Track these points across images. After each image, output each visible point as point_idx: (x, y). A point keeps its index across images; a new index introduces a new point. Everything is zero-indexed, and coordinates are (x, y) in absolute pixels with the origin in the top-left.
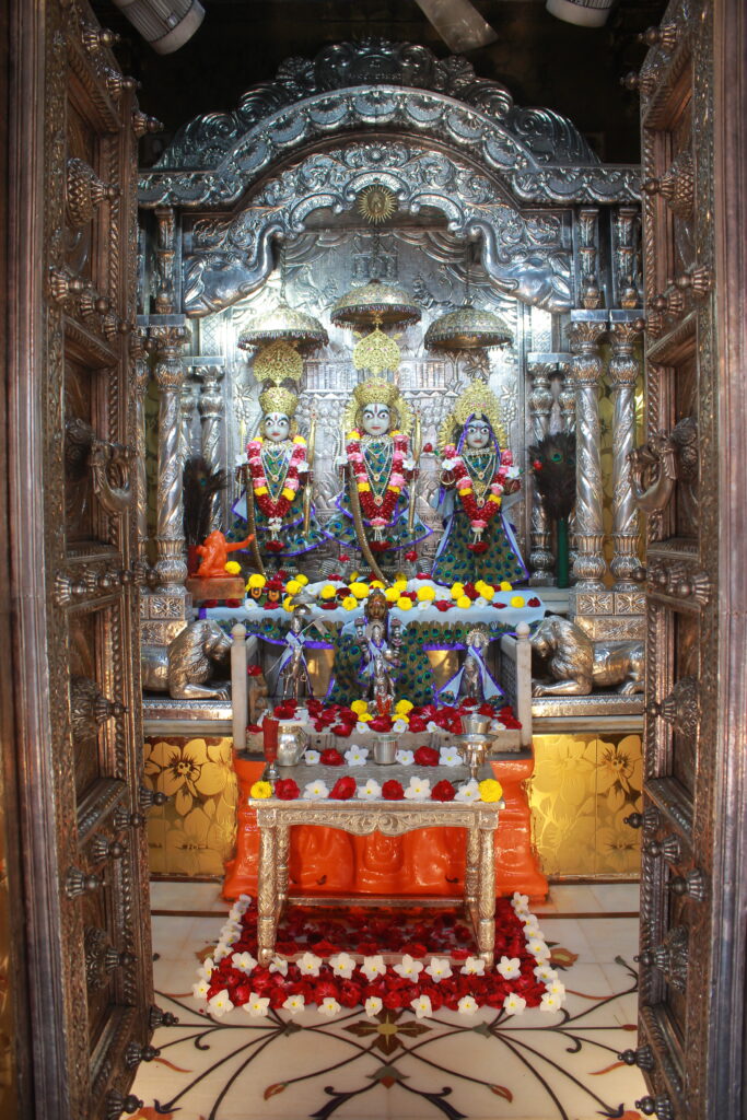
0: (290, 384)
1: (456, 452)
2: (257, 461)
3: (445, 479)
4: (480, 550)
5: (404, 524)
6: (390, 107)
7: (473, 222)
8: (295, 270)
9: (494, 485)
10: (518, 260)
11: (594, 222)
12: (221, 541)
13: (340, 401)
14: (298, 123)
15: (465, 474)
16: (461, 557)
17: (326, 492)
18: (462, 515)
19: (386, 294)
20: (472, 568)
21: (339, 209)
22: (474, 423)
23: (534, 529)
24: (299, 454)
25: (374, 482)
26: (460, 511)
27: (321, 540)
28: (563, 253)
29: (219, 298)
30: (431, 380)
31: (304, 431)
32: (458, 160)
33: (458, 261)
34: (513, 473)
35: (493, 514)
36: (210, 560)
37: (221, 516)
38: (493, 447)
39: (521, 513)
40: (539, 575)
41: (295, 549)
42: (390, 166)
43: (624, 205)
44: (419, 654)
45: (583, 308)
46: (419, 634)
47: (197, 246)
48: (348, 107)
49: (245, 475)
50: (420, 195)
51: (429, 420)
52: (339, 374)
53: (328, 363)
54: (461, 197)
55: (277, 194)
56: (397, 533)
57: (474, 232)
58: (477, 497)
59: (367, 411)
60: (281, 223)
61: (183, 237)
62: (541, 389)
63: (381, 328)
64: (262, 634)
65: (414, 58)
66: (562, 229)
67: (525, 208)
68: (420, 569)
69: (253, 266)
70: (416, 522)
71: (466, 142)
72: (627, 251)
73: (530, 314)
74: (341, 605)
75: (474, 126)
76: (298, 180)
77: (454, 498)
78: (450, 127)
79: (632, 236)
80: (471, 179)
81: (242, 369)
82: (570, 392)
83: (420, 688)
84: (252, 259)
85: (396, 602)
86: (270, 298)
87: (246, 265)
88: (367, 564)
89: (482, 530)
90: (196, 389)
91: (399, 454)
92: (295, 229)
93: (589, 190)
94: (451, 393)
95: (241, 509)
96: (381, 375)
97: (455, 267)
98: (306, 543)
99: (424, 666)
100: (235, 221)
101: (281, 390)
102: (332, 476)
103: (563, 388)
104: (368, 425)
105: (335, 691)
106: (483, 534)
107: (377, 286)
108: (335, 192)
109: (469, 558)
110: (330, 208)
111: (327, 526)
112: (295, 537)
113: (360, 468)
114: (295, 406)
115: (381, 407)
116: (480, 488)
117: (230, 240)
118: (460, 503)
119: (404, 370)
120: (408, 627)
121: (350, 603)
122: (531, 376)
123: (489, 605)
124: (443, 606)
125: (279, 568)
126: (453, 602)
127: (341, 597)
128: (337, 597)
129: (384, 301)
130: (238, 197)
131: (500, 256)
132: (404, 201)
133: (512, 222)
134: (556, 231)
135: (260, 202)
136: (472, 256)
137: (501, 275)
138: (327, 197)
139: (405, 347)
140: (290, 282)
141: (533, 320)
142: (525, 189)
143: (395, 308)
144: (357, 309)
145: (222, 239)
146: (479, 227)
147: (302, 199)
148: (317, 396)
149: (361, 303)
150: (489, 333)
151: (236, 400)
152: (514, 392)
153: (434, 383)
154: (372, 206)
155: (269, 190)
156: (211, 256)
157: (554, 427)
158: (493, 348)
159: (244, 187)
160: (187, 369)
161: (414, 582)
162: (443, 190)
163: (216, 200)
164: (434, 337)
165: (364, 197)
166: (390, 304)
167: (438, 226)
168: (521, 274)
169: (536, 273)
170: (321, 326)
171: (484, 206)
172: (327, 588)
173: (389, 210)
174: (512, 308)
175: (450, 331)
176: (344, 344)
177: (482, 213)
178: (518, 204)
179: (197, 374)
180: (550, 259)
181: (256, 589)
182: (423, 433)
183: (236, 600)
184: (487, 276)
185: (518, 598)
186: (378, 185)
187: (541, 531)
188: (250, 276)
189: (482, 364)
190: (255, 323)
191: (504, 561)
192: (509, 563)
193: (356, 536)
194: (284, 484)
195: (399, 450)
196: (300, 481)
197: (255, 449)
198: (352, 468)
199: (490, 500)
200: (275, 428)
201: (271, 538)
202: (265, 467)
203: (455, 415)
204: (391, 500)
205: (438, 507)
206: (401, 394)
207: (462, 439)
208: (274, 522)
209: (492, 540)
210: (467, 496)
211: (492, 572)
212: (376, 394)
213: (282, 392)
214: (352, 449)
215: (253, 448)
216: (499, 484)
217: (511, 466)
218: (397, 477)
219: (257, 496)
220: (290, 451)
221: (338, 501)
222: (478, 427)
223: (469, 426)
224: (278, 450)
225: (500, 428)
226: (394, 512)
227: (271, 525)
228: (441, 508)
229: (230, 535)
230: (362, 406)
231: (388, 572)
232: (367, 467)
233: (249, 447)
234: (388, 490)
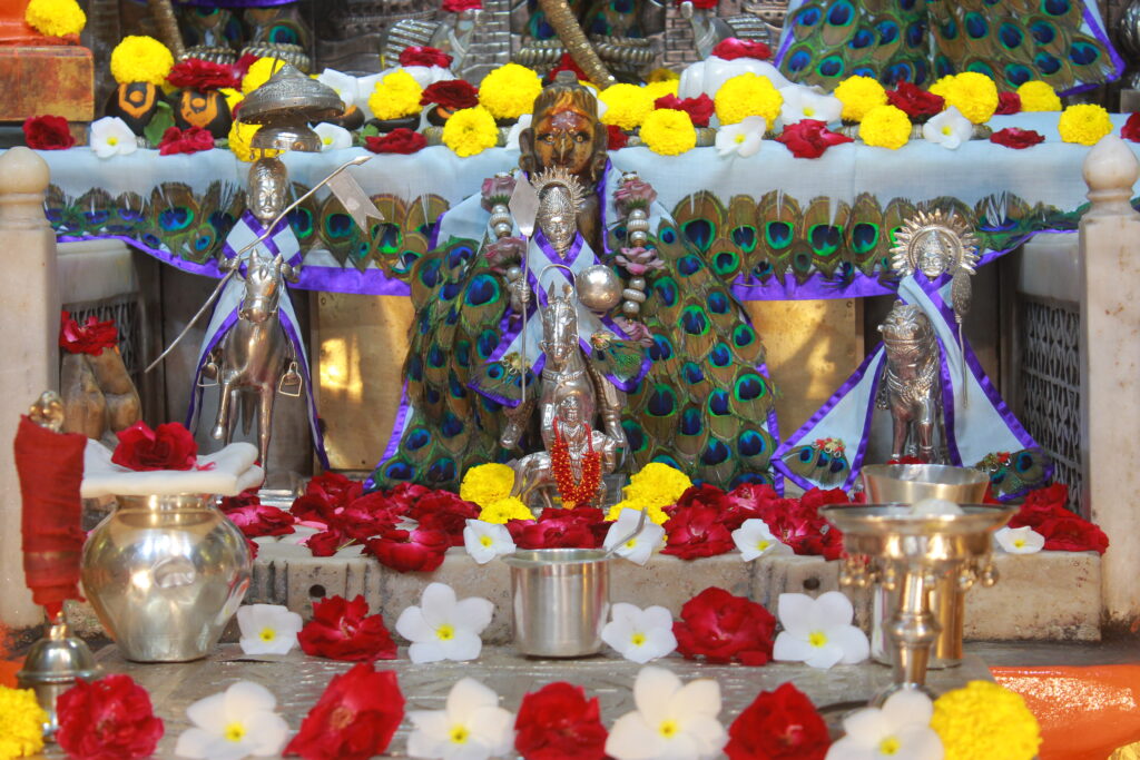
16: (876, 5)
44: (719, 308)
46: (720, 241)
64: (152, 240)
74: (438, 142)
83: (721, 431)
85: (636, 130)
99: (735, 354)
105: (415, 443)
109: (909, 3)
120: (680, 210)
121: (470, 131)
123: (978, 137)
124: (808, 141)
125: (239, 50)
126: (846, 132)
127: (442, 113)
128: (424, 111)
161: (707, 68)
172: (393, 78)
181: (134, 86)
183: (61, 120)
185: (1086, 109)
191: (1033, 21)
192: (1052, 25)
211: (989, 54)
231: (619, 59)
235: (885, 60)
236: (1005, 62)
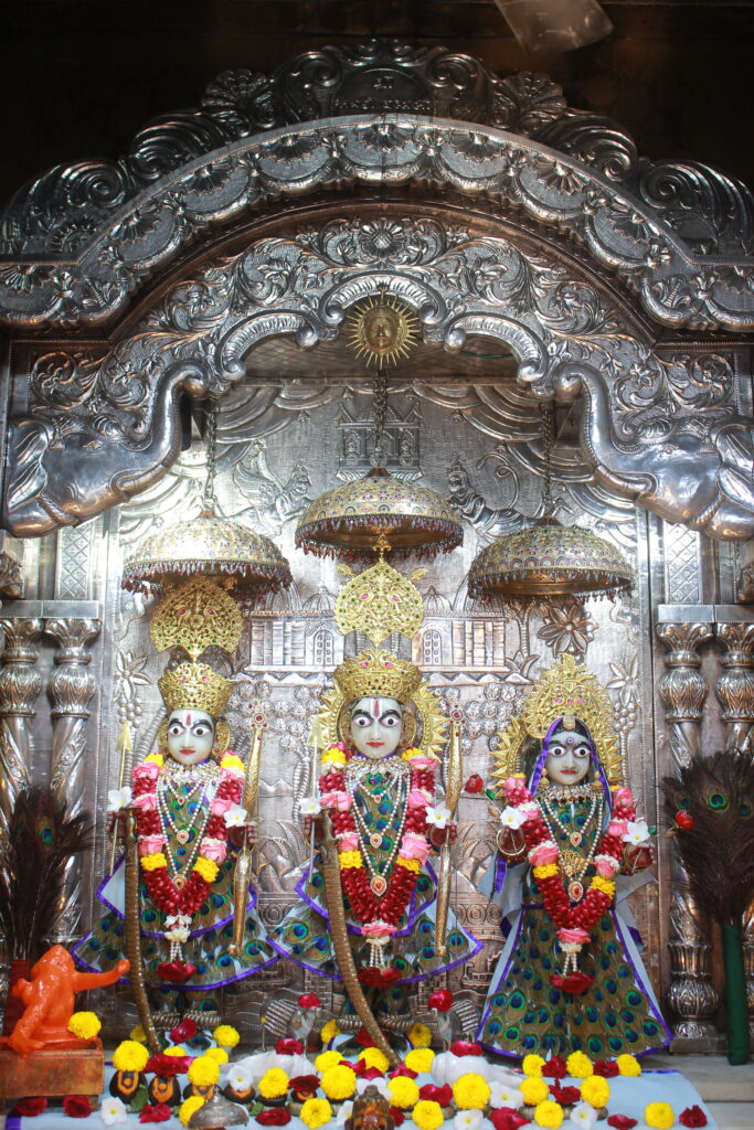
0: (217, 657)
1: (528, 792)
2: (148, 801)
3: (507, 844)
4: (574, 989)
5: (426, 930)
6: (410, 152)
7: (565, 365)
8: (236, 449)
9: (599, 858)
10: (653, 439)
12: (64, 969)
13: (309, 687)
14: (236, 178)
15: (544, 836)
16: (537, 998)
17: (280, 858)
18: (538, 914)
19: (398, 497)
20: (560, 1024)
21: (310, 339)
22: (562, 737)
23: (674, 937)
24: (229, 790)
25: (371, 850)
27: (266, 958)
28: (739, 425)
29: (76, 500)
30: (479, 652)
31: (241, 745)
32: (537, 252)
33: (529, 438)
34: (636, 833)
35: (599, 914)
36: (36, 1011)
37: (78, 902)
38: (598, 783)
39: (651, 905)
40: (689, 1030)
41: (216, 976)
42: (409, 261)
47: (39, 402)
48: (330, 151)
49: (124, 829)
50: (464, 315)
51: (475, 726)
52: (310, 638)
53: (289, 618)
54: (542, 320)
55: (193, 310)
56: (413, 949)
57: (566, 385)
58: (568, 882)
59: (359, 712)
60: (201, 363)
61: (13, 383)
62: (683, 670)
63: (389, 557)
65: (454, 75)
66: (736, 379)
67: (665, 340)
68: (457, 1024)
69: (143, 442)
70: (450, 926)
71: (553, 216)
73: (660, 533)
74: (298, 1115)
75: (568, 188)
76: (236, 284)
77: (523, 880)
78: (523, 190)
80: (561, 287)
81: (133, 625)
82: (737, 677)
84: (142, 429)
85: (410, 1109)
86: (190, 499)
87: (130, 439)
88: (353, 1010)
89: (579, 948)
90: (45, 657)
91: (420, 796)
92: (226, 374)
94: (515, 677)
95: (115, 893)
96: (387, 643)
97: (523, 448)
98: (237, 964)
100: (113, 357)
101: (198, 667)
102: (294, 829)
103: (725, 668)
104: (361, 737)
106: (582, 956)
107: (382, 481)
108: (303, 307)
109: (555, 1001)
110: (294, 337)
111: (278, 932)
112: (217, 951)
113: (344, 821)
114: (225, 698)
115: (387, 705)
116: (574, 864)
117: (102, 392)
119: (429, 633)
121: (316, 1111)
122: (665, 647)
123: (600, 1118)
124: (506, 1121)
126: (527, 1112)
127: (300, 1096)
128: (289, 1092)
129: (393, 511)
130: (116, 312)
131: (617, 431)
132: (434, 327)
133: (639, 365)
134: (723, 383)
135: (162, 324)
136: (556, 429)
137: (620, 467)
138: (288, 317)
139: (432, 592)
140: (224, 470)
141: (666, 545)
142: (668, 304)
143: (414, 523)
144: (343, 523)
145: (86, 391)
146: (577, 376)
147: (242, 319)
148: (267, 678)
149: (350, 513)
150: (591, 571)
151: (119, 681)
152: (634, 675)
153: (486, 657)
154: (374, 335)
155: (181, 301)
156: (64, 421)
157: (710, 742)
158: (594, 596)
159: (128, 293)
160: (30, 623)
161: (447, 1059)
162: (508, 306)
163: (74, 317)
164: (487, 576)
165: (358, 318)
166: (404, 516)
167: (494, 376)
168: (660, 465)
169: (689, 462)
170: (276, 552)
171: (587, 338)
172: (271, 1072)
173: (405, 343)
174: (627, 522)
175: (516, 566)
176: (320, 585)
177: (582, 349)
178: (651, 334)
179: (49, 632)
180: (714, 437)
181: (127, 1074)
182: (465, 753)
183: (85, 1098)
184: (592, 468)
185: (659, 1106)
186: (385, 296)
187: (689, 942)
188: (136, 461)
189: (572, 624)
190: (154, 544)
191: (623, 1009)
192: (632, 1012)
193: (333, 953)
194: (199, 848)
195: (419, 787)
196: (229, 843)
197: (147, 778)
198: (330, 822)
199: (593, 887)
200: (186, 739)
201: (168, 954)
202: (164, 814)
203: (525, 720)
204: (403, 884)
205: (492, 894)
206: (424, 680)
207: (540, 766)
208: (177, 923)
209: (599, 967)
210: (549, 879)
211: (599, 1032)
212: (377, 681)
213: (202, 672)
214: (329, 784)
215: (143, 775)
216: (611, 855)
217: (633, 821)
218: (414, 840)
219: (146, 872)
220: (214, 784)
221: (302, 881)
222: (569, 745)
223: (552, 742)
224: (190, 782)
225: (609, 744)
226: (407, 909)
227: (169, 930)
228: (498, 896)
229: (91, 943)
230: (351, 701)
231: (395, 1029)
232: (358, 819)
233: (136, 774)
234: (398, 866)
235: (543, 1032)
236: (608, 1036)
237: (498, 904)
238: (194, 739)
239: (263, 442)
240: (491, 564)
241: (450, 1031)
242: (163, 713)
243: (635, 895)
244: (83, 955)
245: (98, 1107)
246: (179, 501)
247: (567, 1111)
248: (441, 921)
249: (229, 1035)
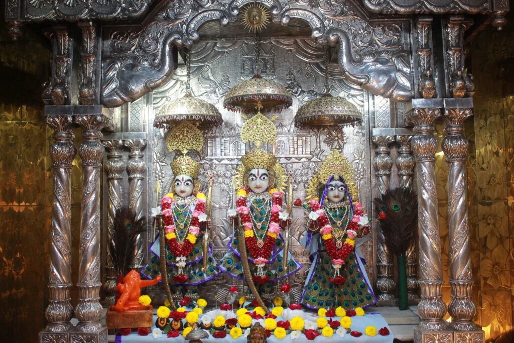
0: (193, 153)
1: (320, 205)
2: (168, 212)
3: (312, 226)
4: (338, 283)
5: (280, 261)
7: (332, 30)
8: (199, 68)
9: (348, 231)
10: (368, 60)
11: (428, 29)
12: (136, 279)
13: (232, 165)
15: (327, 223)
16: (324, 286)
17: (222, 233)
18: (324, 254)
19: (265, 86)
20: (333, 296)
21: (225, 21)
22: (333, 183)
23: (379, 261)
24: (200, 207)
25: (257, 229)
26: (322, 251)
27: (216, 273)
28: (404, 53)
29: (131, 91)
30: (300, 149)
31: (204, 189)
33: (319, 61)
34: (363, 221)
35: (348, 254)
36: (126, 295)
37: (142, 252)
38: (348, 201)
39: (370, 249)
40: (384, 297)
41: (197, 280)
43: (454, 14)
45: (422, 97)
47: (114, 51)
49: (159, 223)
50: (289, 10)
51: (299, 179)
52: (232, 145)
53: (223, 137)
54: (322, 11)
55: (176, 11)
56: (275, 268)
57: (332, 38)
58: (336, 241)
59: (251, 174)
60: (180, 33)
61: (103, 44)
62: (383, 155)
63: (262, 111)
66: (403, 34)
67: (373, 18)
68: (292, 297)
69: (158, 66)
70: (289, 259)
72: (456, 51)
73: (373, 99)
74: (229, 334)
77: (318, 240)
79: (459, 39)
81: (160, 141)
82: (405, 157)
84: (157, 61)
85: (273, 331)
86: (181, 89)
87: (152, 65)
89: (340, 267)
90: (125, 155)
91: (276, 208)
92: (191, 37)
93: (426, 3)
94: (315, 159)
96: (263, 146)
97: (317, 65)
98: (205, 275)
100: (144, 31)
101: (186, 158)
103: (400, 154)
104: (252, 185)
106: (341, 270)
107: (258, 80)
108: (222, 8)
109: (331, 287)
110: (219, 21)
111: (221, 262)
112: (197, 270)
113: (246, 218)
114: (197, 170)
115: (262, 171)
116: (338, 234)
117: (140, 47)
118: (323, 245)
119: (280, 142)
121: (236, 332)
122: (375, 145)
123: (348, 333)
124: (311, 335)
125: (184, 294)
126: (319, 331)
127: (230, 326)
128: (226, 325)
129: (263, 92)
130: (143, 12)
131: (353, 56)
132: (277, 15)
133: (362, 29)
134: (397, 36)
135: (164, 17)
136: (330, 57)
137: (355, 72)
138: (216, 13)
139: (280, 125)
140: (195, 77)
141: (376, 104)
142: (374, 3)
143: (271, 97)
144: (242, 98)
145: (133, 46)
146: (337, 34)
147: (196, 14)
148: (215, 161)
149: (245, 93)
150: (344, 115)
151: (155, 164)
152: (363, 157)
153: (303, 151)
154: (252, 19)
155: (171, 7)
156: (125, 59)
157: (393, 184)
158: (347, 125)
159: (148, 4)
160: (118, 142)
161: (288, 311)
162: (308, 5)
163: (126, 15)
164: (302, 118)
165: (245, 12)
166: (268, 94)
167: (305, 35)
168: (371, 71)
169: (383, 70)
170: (216, 110)
171: (340, 18)
172: (219, 317)
173: (265, 22)
174: (359, 95)
175: (314, 114)
176: (235, 123)
177: (338, 23)
178: (368, 16)
179: (126, 145)
180: (393, 59)
181: (162, 319)
182: (294, 190)
183: (146, 328)
184: (343, 72)
185: (371, 327)
186: (256, 3)
187: (384, 263)
188: (155, 75)
189: (338, 137)
190: (166, 108)
191: (358, 290)
192: (361, 291)
193: (243, 271)
194: (188, 230)
195: (276, 204)
196: (200, 228)
197: (167, 203)
198: (240, 219)
199: (346, 242)
200: (182, 187)
201: (178, 272)
202: (174, 217)
203: (319, 176)
204: (270, 243)
205: (306, 246)
206: (277, 161)
207: (324, 195)
208: (180, 260)
209: (348, 274)
210: (328, 240)
211: (348, 299)
212: (258, 162)
213: (188, 160)
214: (240, 204)
215: (165, 202)
216: (353, 230)
217: (362, 216)
218: (274, 225)
219: (168, 240)
220: (194, 205)
221: (230, 242)
222: (336, 186)
223: (329, 185)
224: (184, 204)
225: (353, 185)
226: (272, 253)
227: (178, 263)
228: (308, 247)
229: (148, 268)
230: (248, 170)
231: (268, 299)
232: (252, 217)
233: (162, 201)
234: (268, 236)
235: (326, 299)
236: (352, 301)
237: (309, 249)
238: (185, 187)
239: (210, 65)
240: (303, 113)
241: (289, 300)
242: (173, 177)
243: (363, 245)
244: (145, 273)
245: (151, 332)
246: (177, 90)
247: (335, 330)
248: (286, 257)
249: (203, 303)
